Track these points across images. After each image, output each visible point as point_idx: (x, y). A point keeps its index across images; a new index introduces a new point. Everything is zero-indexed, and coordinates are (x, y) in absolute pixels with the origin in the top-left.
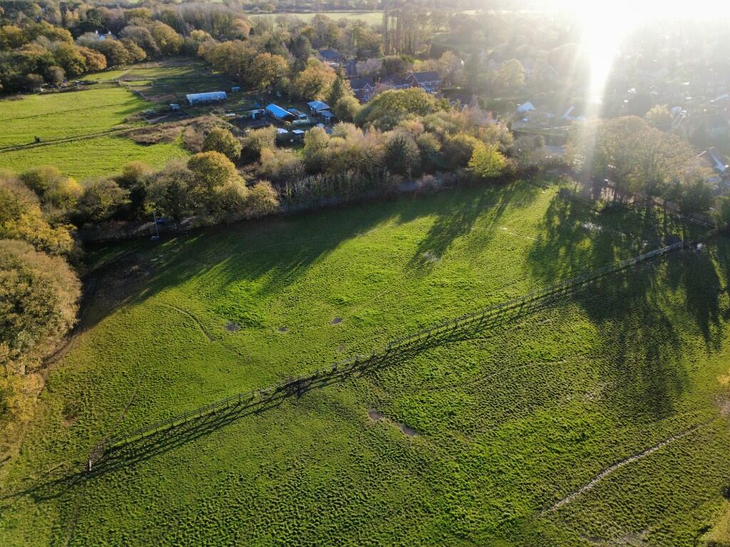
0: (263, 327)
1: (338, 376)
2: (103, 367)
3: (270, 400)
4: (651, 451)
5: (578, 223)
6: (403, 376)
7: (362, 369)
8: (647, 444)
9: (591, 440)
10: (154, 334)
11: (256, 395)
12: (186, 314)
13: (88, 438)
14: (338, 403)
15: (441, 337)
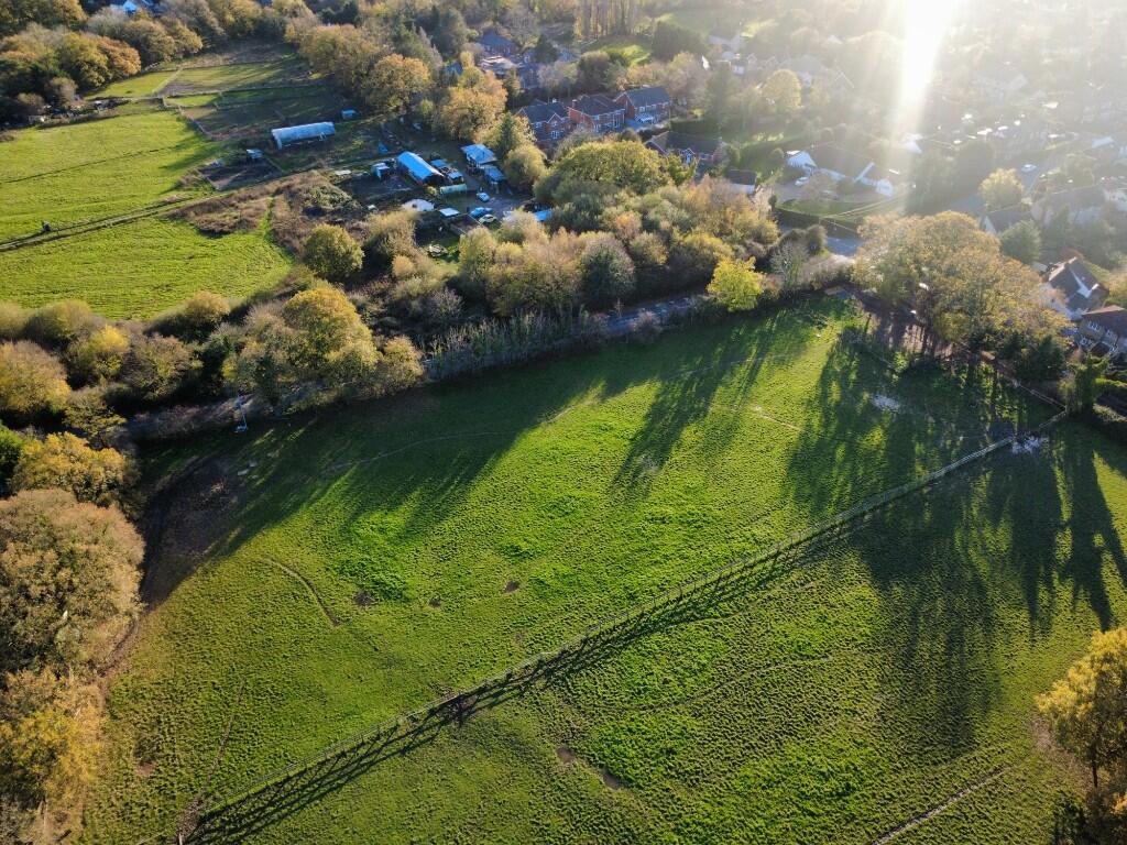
0: (407, 600)
1: (515, 688)
2: (184, 673)
3: (420, 730)
4: (938, 812)
5: (866, 396)
6: (605, 686)
7: (549, 673)
8: (932, 800)
9: (857, 794)
10: (252, 614)
11: (401, 722)
12: (296, 575)
13: (174, 798)
14: (515, 735)
15: (659, 615)
